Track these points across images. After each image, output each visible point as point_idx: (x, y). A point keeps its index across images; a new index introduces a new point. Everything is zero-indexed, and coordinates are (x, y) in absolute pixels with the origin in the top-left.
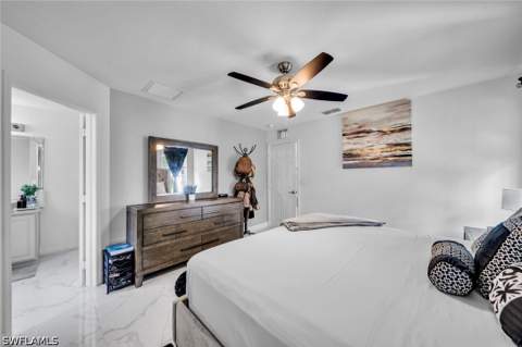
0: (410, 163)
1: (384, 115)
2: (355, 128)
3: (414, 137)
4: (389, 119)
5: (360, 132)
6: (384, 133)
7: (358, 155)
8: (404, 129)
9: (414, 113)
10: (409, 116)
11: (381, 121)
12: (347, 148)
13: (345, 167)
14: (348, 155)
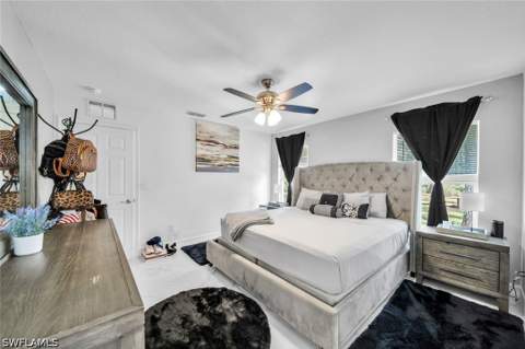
0: (237, 170)
1: (228, 134)
2: (207, 136)
3: (241, 153)
4: (229, 137)
5: (211, 142)
6: (226, 147)
7: (209, 161)
8: (236, 147)
9: (241, 139)
10: (238, 140)
11: (224, 138)
12: (201, 152)
13: (197, 170)
14: (200, 159)
